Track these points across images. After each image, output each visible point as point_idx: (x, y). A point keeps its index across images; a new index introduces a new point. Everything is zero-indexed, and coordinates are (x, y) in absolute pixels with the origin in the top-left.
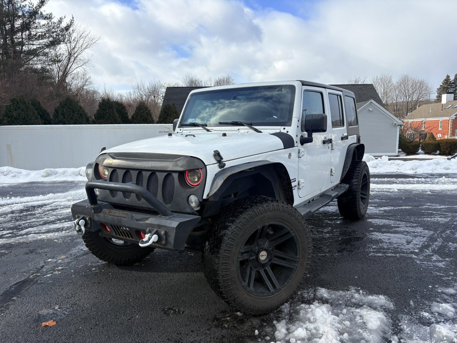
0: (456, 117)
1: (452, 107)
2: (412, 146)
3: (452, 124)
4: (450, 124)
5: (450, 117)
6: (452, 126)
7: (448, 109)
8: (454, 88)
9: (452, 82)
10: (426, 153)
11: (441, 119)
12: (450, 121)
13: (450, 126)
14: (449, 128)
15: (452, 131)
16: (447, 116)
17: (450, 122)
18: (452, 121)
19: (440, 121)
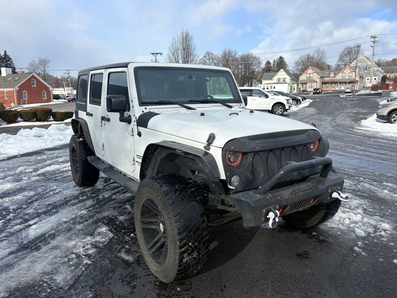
0: (19, 88)
1: (13, 79)
2: (12, 115)
3: (17, 94)
4: (15, 94)
5: (14, 89)
6: (17, 97)
7: (9, 81)
8: (5, 62)
9: (2, 57)
10: (25, 121)
11: (6, 90)
12: (14, 91)
13: (15, 96)
14: (15, 98)
15: (18, 100)
16: (11, 88)
17: (15, 93)
18: (16, 92)
19: (5, 91)
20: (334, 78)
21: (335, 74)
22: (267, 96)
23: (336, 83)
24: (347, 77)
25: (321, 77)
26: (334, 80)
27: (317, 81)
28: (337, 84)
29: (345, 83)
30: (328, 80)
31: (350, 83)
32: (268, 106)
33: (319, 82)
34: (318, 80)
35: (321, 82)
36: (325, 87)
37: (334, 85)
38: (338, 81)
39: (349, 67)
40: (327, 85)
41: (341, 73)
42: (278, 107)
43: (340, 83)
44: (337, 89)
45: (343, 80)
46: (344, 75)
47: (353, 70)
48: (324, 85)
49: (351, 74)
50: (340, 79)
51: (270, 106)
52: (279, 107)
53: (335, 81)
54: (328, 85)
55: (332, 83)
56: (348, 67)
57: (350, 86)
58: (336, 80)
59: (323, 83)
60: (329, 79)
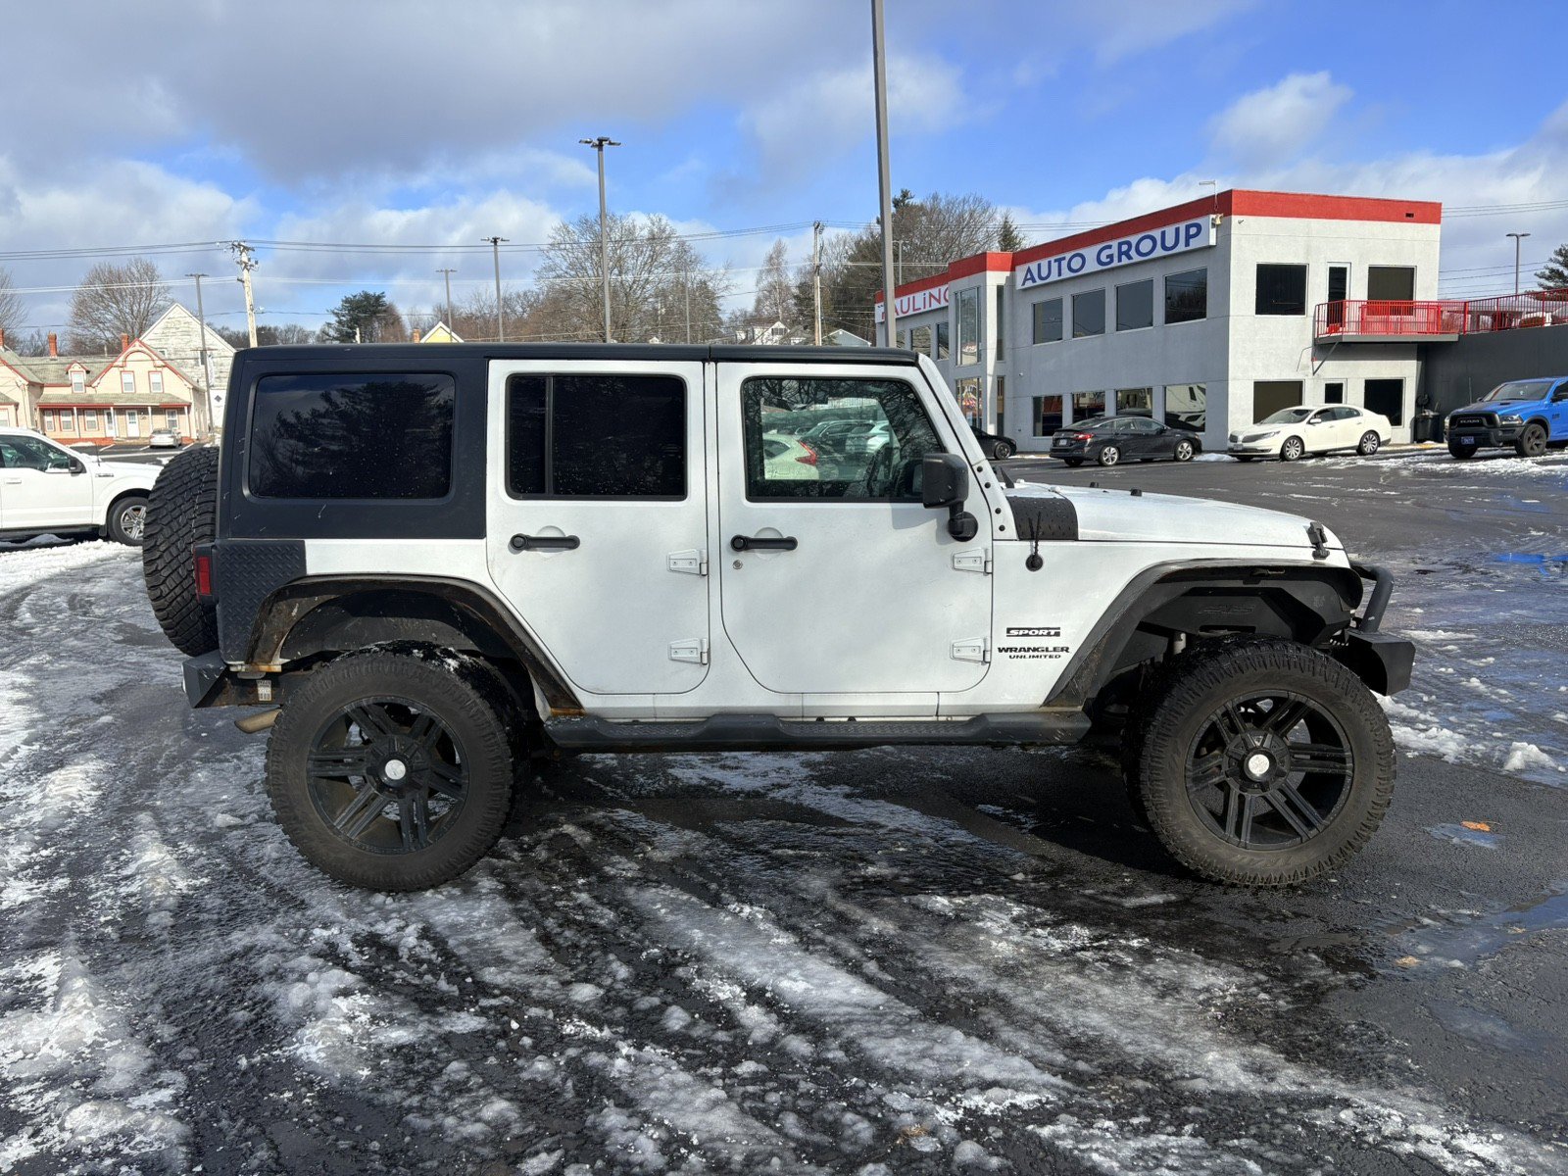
20: (90, 391)
21: (88, 372)
22: (75, 467)
23: (100, 410)
24: (143, 388)
25: (32, 384)
26: (90, 396)
27: (16, 400)
28: (109, 414)
29: (142, 410)
30: (65, 397)
31: (158, 410)
32: (90, 508)
33: (28, 406)
34: (21, 396)
35: (34, 406)
36: (57, 425)
37: (94, 418)
38: (111, 400)
39: (144, 349)
40: (64, 418)
41: (115, 371)
42: (134, 510)
43: (121, 410)
44: (110, 433)
45: (131, 399)
46: (128, 378)
47: (161, 363)
48: (48, 419)
49: (156, 378)
50: (117, 396)
51: (96, 508)
52: (139, 510)
53: (97, 401)
54: (69, 418)
55: (83, 410)
56: (137, 348)
57: (161, 421)
58: (100, 396)
59: (46, 410)
60: (66, 391)
